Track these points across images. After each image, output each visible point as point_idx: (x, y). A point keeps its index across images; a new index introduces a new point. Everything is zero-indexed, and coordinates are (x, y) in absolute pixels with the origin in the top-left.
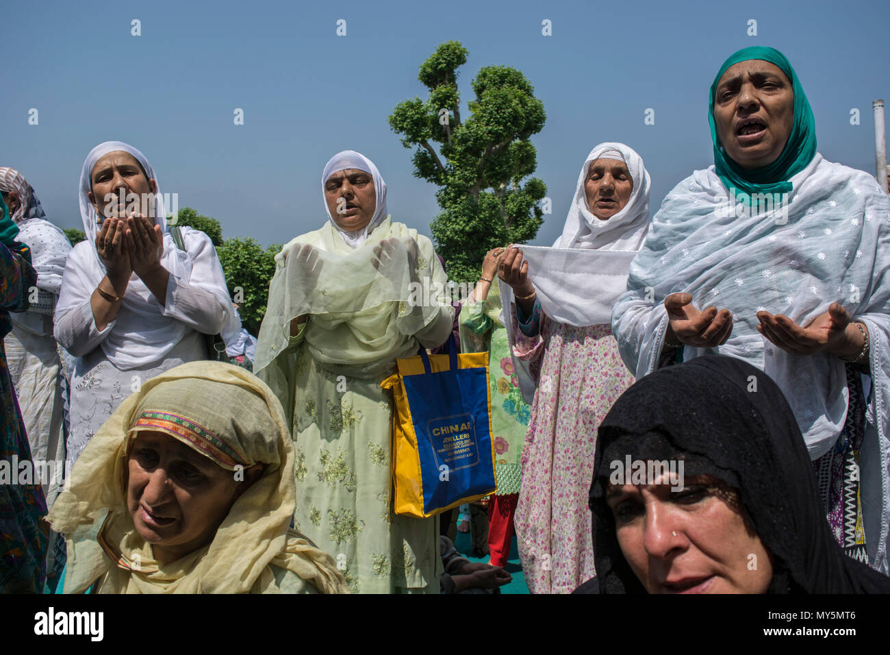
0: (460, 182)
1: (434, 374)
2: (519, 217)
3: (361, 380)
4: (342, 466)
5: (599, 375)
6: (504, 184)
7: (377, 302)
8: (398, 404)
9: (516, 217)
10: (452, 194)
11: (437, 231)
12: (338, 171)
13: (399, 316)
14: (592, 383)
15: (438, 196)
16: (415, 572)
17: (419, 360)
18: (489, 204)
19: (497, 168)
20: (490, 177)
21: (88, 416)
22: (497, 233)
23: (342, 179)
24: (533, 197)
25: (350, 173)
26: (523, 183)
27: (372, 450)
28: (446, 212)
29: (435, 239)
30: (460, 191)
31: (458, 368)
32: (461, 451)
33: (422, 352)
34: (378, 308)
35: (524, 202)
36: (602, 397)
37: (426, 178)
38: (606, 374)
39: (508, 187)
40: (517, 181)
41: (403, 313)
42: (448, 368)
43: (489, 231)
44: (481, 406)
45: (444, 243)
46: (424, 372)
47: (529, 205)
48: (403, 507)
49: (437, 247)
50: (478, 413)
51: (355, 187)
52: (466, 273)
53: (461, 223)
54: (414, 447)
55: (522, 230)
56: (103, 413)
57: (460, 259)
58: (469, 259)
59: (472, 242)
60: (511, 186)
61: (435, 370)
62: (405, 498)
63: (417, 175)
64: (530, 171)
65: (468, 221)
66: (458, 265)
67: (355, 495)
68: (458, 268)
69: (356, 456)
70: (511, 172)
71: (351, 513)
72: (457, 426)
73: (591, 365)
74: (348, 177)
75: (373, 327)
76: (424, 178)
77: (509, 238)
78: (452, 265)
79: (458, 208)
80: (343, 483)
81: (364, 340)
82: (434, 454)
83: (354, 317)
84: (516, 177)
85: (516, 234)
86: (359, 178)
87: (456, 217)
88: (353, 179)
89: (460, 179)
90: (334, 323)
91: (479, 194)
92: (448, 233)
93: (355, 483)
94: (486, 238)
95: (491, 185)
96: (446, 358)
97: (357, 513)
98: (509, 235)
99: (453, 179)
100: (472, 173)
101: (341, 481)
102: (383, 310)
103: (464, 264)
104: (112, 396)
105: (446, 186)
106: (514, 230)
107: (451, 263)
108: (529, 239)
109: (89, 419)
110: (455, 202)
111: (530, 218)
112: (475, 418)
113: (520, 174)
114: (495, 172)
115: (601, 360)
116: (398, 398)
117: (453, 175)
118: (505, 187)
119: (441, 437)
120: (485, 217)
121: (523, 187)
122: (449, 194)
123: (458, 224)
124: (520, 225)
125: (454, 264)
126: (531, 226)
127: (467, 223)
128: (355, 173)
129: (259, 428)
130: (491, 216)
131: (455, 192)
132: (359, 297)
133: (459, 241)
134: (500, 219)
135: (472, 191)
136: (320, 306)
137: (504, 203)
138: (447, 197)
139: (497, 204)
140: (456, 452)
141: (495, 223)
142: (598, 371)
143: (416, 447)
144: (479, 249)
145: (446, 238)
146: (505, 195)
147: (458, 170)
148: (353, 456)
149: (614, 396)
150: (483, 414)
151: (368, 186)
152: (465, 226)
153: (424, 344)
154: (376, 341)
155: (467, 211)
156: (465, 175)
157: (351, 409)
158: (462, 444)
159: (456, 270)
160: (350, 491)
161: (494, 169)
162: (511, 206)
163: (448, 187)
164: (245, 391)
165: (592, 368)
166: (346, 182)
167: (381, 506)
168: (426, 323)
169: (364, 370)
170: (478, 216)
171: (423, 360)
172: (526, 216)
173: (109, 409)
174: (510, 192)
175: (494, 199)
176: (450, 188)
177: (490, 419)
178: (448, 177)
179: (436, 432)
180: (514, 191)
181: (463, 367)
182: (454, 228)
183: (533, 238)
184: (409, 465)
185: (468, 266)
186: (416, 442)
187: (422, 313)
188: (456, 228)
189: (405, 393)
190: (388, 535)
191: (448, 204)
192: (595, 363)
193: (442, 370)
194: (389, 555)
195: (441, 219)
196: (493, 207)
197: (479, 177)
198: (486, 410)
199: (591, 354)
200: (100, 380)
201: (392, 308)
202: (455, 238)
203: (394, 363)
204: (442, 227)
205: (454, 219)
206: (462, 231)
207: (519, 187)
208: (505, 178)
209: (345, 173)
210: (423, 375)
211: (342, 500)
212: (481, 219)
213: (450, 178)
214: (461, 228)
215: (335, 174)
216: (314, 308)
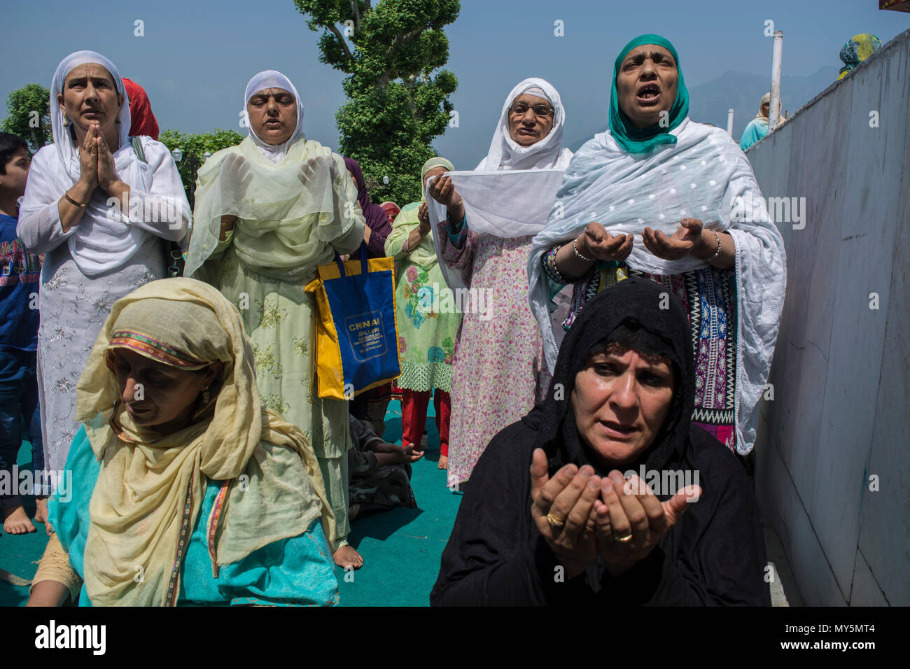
0: (367, 70)
1: (348, 277)
2: (428, 110)
3: (285, 282)
4: (270, 357)
5: (511, 287)
6: (414, 75)
7: (301, 214)
8: (321, 306)
9: (425, 111)
10: (360, 83)
11: (342, 121)
12: (264, 89)
13: (320, 224)
14: (505, 294)
15: (344, 84)
16: (331, 446)
17: (335, 267)
18: (397, 95)
19: (407, 58)
20: (400, 67)
21: (57, 314)
22: (405, 126)
23: (268, 96)
24: (444, 91)
25: (276, 92)
26: (433, 75)
27: (295, 343)
28: (353, 101)
29: (341, 130)
30: (368, 80)
31: (369, 271)
32: (373, 343)
33: (337, 259)
34: (301, 219)
35: (433, 95)
36: (513, 307)
37: (332, 64)
38: (517, 287)
39: (418, 78)
40: (427, 73)
41: (324, 222)
42: (360, 272)
43: (397, 125)
44: (387, 303)
45: (350, 134)
46: (340, 276)
47: (439, 98)
48: (324, 392)
49: (342, 139)
50: (385, 310)
51: (280, 105)
52: (371, 167)
53: (368, 114)
54: (335, 342)
55: (430, 124)
56: (70, 312)
57: (366, 152)
58: (375, 152)
59: (379, 135)
60: (421, 77)
61: (349, 274)
62: (327, 384)
63: (324, 60)
64: (442, 62)
65: (375, 113)
66: (363, 159)
67: (281, 382)
68: (363, 161)
69: (282, 348)
70: (421, 62)
71: (278, 397)
72: (368, 322)
73: (505, 279)
74: (274, 96)
75: (297, 234)
76: (329, 65)
77: (417, 132)
78: (358, 158)
79: (364, 98)
80: (271, 372)
81: (288, 245)
82: (352, 347)
83: (279, 226)
84: (427, 68)
85: (424, 128)
86: (285, 98)
87: (363, 108)
88: (278, 98)
89: (367, 68)
90: (261, 232)
91: (387, 83)
92: (355, 124)
93: (280, 371)
94: (393, 131)
95: (401, 76)
96: (358, 263)
97: (283, 397)
98: (417, 129)
99: (360, 67)
100: (381, 61)
101: (269, 370)
102: (306, 219)
103: (369, 157)
104: (77, 298)
105: (353, 74)
106: (422, 124)
107: (356, 156)
108: (437, 134)
109: (57, 316)
110: (363, 92)
111: (439, 113)
112: (383, 314)
113: (431, 64)
114: (405, 62)
115: (514, 275)
116: (319, 299)
117: (361, 63)
118: (415, 79)
119: (356, 332)
120: (393, 109)
121: (433, 79)
122: (356, 83)
123: (365, 115)
124: (429, 119)
125: (360, 157)
126: (440, 121)
127: (374, 115)
128: (281, 92)
129: (208, 337)
130: (400, 108)
131: (362, 81)
132: (283, 209)
133: (365, 133)
134: (409, 112)
135: (381, 80)
136: (248, 213)
137: (413, 95)
138: (354, 86)
139: (406, 96)
140: (368, 344)
141: (404, 116)
142: (511, 285)
143: (337, 341)
144: (386, 142)
145: (351, 130)
146: (415, 86)
147: (367, 57)
148: (278, 349)
149: (523, 305)
150: (389, 311)
151: (291, 107)
152: (372, 118)
153: (338, 251)
154: (299, 247)
155: (374, 102)
156: (373, 63)
157: (277, 308)
158: (373, 339)
159: (362, 164)
160: (277, 378)
161: (404, 59)
162: (420, 98)
163: (354, 76)
164: (197, 306)
165: (506, 281)
166: (272, 99)
167: (305, 390)
168: (344, 232)
169: (290, 272)
170: (386, 108)
171: (339, 266)
172: (435, 110)
173: (75, 308)
174: (420, 84)
175: (403, 90)
176: (357, 76)
177: (395, 315)
178: (356, 64)
179: (352, 328)
180: (423, 83)
181: (373, 271)
182: (360, 120)
183: (441, 133)
184: (330, 355)
185: (374, 160)
186: (337, 337)
187: (340, 223)
188: (363, 120)
189: (326, 296)
190: (310, 415)
191: (355, 93)
192: (508, 277)
193: (354, 274)
194: (310, 431)
195: (347, 109)
196: (402, 98)
197: (388, 67)
198: (392, 307)
199: (505, 270)
200: (65, 282)
201: (313, 218)
202: (362, 129)
203: (315, 269)
204: (348, 117)
205: (360, 110)
206: (369, 123)
207: (430, 79)
208: (415, 69)
209: (272, 91)
210: (339, 279)
211: (270, 385)
212: (389, 111)
213: (358, 66)
214: (368, 119)
215: (262, 91)
216: (242, 213)
